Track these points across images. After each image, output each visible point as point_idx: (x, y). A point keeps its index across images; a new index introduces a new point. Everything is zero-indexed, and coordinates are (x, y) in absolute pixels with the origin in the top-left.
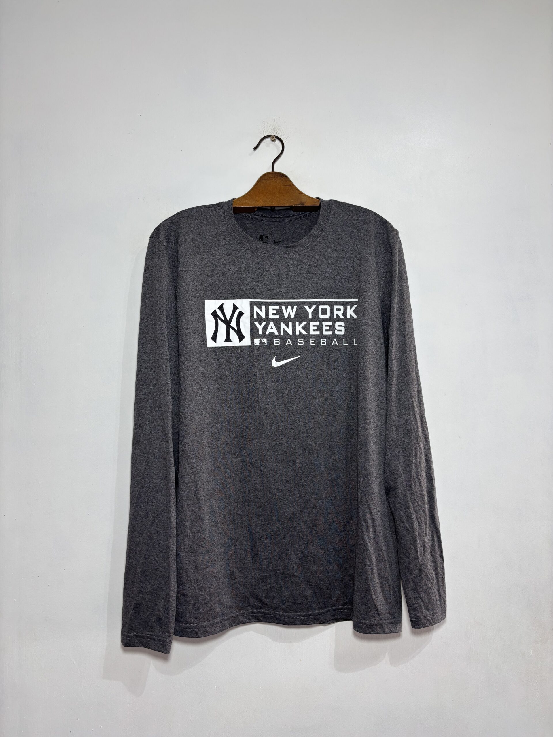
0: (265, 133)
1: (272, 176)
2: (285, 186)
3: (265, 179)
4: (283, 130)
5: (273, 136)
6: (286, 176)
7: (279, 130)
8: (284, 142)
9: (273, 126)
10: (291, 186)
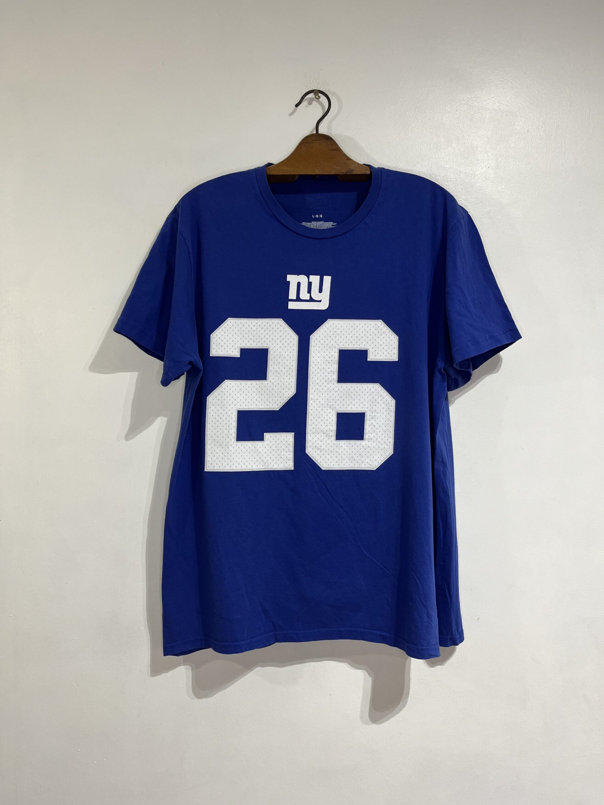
0: (308, 88)
1: (315, 139)
2: (331, 150)
3: (307, 143)
4: (328, 85)
5: (317, 91)
6: (332, 139)
7: (324, 85)
8: (330, 99)
9: (317, 80)
10: (337, 151)
